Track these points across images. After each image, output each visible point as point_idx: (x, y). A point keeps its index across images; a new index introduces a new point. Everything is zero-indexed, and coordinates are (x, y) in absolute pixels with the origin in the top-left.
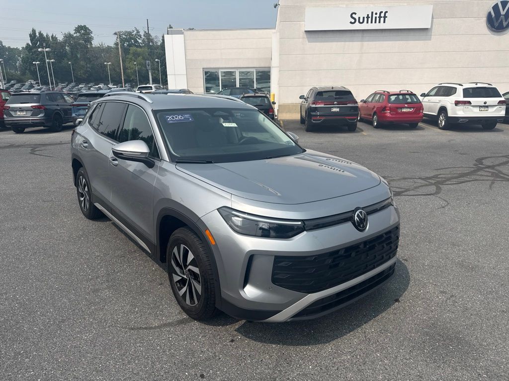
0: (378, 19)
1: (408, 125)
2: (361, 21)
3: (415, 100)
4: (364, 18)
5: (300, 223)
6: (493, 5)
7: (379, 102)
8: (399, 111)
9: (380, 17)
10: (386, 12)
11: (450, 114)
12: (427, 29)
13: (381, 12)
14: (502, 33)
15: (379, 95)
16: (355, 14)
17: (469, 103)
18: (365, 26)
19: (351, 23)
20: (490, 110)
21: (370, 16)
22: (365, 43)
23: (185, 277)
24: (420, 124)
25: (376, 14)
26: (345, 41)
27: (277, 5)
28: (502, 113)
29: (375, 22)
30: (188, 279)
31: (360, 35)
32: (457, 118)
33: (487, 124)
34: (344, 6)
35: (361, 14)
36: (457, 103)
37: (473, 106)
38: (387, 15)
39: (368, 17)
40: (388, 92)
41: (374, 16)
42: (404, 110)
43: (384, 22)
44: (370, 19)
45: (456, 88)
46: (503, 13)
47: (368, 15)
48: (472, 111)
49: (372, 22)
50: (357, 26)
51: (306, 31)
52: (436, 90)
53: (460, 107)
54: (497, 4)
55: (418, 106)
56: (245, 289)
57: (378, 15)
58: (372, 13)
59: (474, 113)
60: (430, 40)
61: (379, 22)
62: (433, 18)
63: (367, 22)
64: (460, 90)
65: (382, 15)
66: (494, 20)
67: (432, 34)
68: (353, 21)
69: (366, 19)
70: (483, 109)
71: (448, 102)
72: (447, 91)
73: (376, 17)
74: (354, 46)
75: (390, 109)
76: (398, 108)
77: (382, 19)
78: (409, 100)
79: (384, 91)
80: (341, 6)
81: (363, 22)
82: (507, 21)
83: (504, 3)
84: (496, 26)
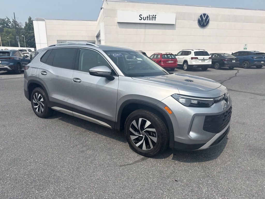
0: (152, 19)
1: (170, 69)
2: (144, 19)
3: (173, 57)
4: (145, 17)
5: (212, 99)
6: (200, 15)
7: (157, 58)
8: (167, 62)
9: (153, 18)
10: (156, 15)
11: (189, 64)
12: (174, 24)
13: (153, 15)
14: (204, 28)
15: (156, 55)
16: (142, 15)
17: (197, 58)
18: (146, 22)
19: (140, 19)
20: (206, 61)
21: (148, 17)
22: (147, 30)
23: (141, 135)
24: (175, 69)
25: (151, 16)
26: (137, 28)
27: (102, 8)
28: (210, 63)
29: (151, 20)
30: (144, 137)
31: (144, 26)
32: (193, 65)
33: (204, 68)
34: (136, 11)
35: (144, 16)
36: (192, 58)
37: (199, 60)
38: (156, 17)
39: (147, 17)
40: (161, 54)
41: (150, 17)
42: (169, 62)
43: (155, 20)
44: (148, 18)
45: (191, 52)
46: (204, 19)
47: (147, 16)
48: (199, 62)
49: (149, 20)
50: (142, 21)
51: (118, 22)
52: (181, 52)
53: (194, 60)
54: (202, 15)
55: (175, 60)
56: (190, 134)
57: (152, 17)
58: (149, 15)
59: (200, 63)
60: (175, 30)
61: (153, 20)
62: (176, 20)
63: (147, 20)
64: (193, 53)
65: (154, 17)
66: (201, 22)
67: (176, 27)
68: (141, 19)
69: (146, 18)
70: (203, 61)
71: (188, 58)
72: (186, 53)
73: (151, 18)
74: (141, 31)
75: (163, 62)
76: (166, 61)
77: (154, 19)
78: (170, 58)
79: (159, 53)
80: (134, 11)
81: (145, 20)
82: (206, 23)
83: (204, 15)
84: (202, 25)
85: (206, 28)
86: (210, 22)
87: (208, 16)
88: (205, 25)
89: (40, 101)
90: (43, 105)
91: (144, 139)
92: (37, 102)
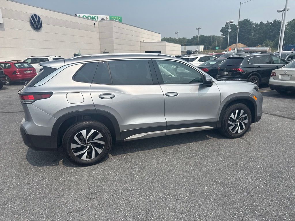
8: (25, 73)
30: (238, 123)
42: (28, 72)
45: (48, 59)
46: (37, 20)
52: (30, 59)
54: (32, 15)
55: (34, 70)
60: (4, 30)
62: (3, 17)
66: (34, 24)
67: (5, 27)
79: (5, 61)
82: (39, 25)
83: (36, 16)
84: (35, 27)
85: (39, 31)
86: (43, 25)
87: (39, 18)
88: (39, 27)
89: (94, 140)
90: (103, 143)
91: (239, 125)
92: (84, 144)
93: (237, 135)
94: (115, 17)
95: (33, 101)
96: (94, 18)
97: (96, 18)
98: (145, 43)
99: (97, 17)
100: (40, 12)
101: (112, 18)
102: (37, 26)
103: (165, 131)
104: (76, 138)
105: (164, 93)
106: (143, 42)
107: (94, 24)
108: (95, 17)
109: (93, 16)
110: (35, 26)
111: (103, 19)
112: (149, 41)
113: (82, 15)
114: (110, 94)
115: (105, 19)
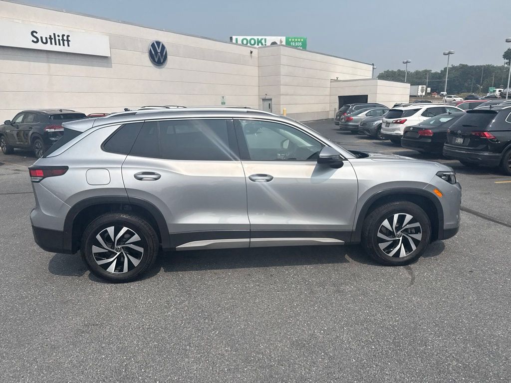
0: (61, 42)
2: (44, 41)
4: (46, 38)
6: (151, 44)
9: (63, 40)
10: (68, 36)
12: (107, 57)
13: (63, 36)
14: (158, 67)
16: (36, 32)
18: (48, 47)
19: (33, 41)
21: (53, 37)
22: (52, 65)
23: (397, 238)
25: (58, 36)
30: (401, 239)
31: (44, 55)
34: (20, 22)
35: (43, 33)
38: (69, 38)
39: (51, 38)
41: (57, 38)
43: (69, 46)
44: (53, 41)
46: (159, 51)
47: (50, 36)
50: (40, 46)
54: (154, 43)
57: (61, 38)
58: (54, 34)
60: (111, 67)
61: (64, 45)
62: (111, 48)
63: (51, 44)
65: (65, 38)
66: (155, 56)
67: (112, 62)
68: (35, 40)
69: (49, 40)
73: (59, 40)
74: (40, 67)
77: (66, 43)
80: (17, 21)
81: (46, 43)
82: (163, 57)
83: (158, 43)
85: (162, 67)
86: (168, 57)
87: (163, 47)
88: (162, 62)
89: (127, 244)
90: (141, 250)
91: (402, 242)
92: (111, 248)
93: (396, 260)
94: (295, 39)
95: (41, 178)
96: (259, 42)
97: (263, 41)
98: (340, 81)
99: (265, 39)
100: (166, 38)
101: (290, 40)
102: (159, 59)
103: (247, 240)
104: (98, 237)
105: (247, 176)
106: (337, 80)
107: (251, 52)
108: (262, 39)
109: (258, 39)
110: (156, 60)
111: (274, 43)
112: (348, 78)
113: (240, 38)
114: (153, 174)
115: (279, 43)
